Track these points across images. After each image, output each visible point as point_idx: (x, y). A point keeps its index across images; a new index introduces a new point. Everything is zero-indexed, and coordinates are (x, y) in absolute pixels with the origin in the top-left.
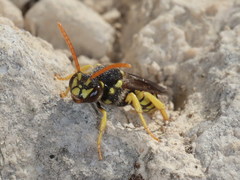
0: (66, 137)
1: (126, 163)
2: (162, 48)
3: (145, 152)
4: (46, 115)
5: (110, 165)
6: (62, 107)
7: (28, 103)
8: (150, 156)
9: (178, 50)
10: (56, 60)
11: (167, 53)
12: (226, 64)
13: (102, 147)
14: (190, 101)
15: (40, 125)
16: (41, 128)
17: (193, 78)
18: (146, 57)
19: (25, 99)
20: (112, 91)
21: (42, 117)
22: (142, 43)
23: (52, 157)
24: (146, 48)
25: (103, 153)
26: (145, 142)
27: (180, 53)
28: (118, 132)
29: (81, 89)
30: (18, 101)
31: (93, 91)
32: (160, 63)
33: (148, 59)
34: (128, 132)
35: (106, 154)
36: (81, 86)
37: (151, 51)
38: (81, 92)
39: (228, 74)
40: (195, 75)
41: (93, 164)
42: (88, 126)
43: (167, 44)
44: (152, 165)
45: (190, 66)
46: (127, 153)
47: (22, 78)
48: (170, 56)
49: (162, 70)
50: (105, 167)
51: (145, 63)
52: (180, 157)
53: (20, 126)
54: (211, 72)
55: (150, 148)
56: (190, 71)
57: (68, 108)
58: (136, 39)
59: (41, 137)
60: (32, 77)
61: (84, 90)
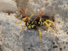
0: (30, 41)
1: (50, 43)
2: (38, 4)
3: (55, 38)
4: (22, 37)
5: (46, 46)
6: (25, 32)
7: (16, 35)
8: (57, 39)
9: (43, 3)
10: (13, 18)
11: (40, 5)
12: (63, 3)
13: (42, 41)
14: (56, 18)
15: (21, 40)
16: (22, 41)
17: (53, 10)
18: (34, 8)
19: (14, 34)
20: (39, 23)
21: (21, 37)
22: (31, 4)
23: (29, 49)
24: (34, 5)
25: (42, 43)
26: (54, 35)
27: (44, 4)
28: (45, 35)
29: (31, 25)
30: (13, 35)
31: (35, 25)
32: (39, 8)
33: (35, 9)
34: (47, 34)
35: (43, 43)
36: (30, 25)
37: (35, 6)
38: (31, 26)
39: (65, 6)
40: (53, 9)
41: (40, 47)
42: (35, 36)
43: (39, 2)
44: (59, 42)
45: (50, 7)
46: (49, 40)
47: (11, 28)
48: (41, 6)
49: (40, 11)
50: (45, 47)
51: (35, 10)
52: (66, 36)
53: (16, 43)
54: (59, 7)
55: (56, 37)
56: (50, 8)
57: (27, 32)
58: (29, 3)
59: (23, 44)
60: (13, 26)
61: (32, 26)
